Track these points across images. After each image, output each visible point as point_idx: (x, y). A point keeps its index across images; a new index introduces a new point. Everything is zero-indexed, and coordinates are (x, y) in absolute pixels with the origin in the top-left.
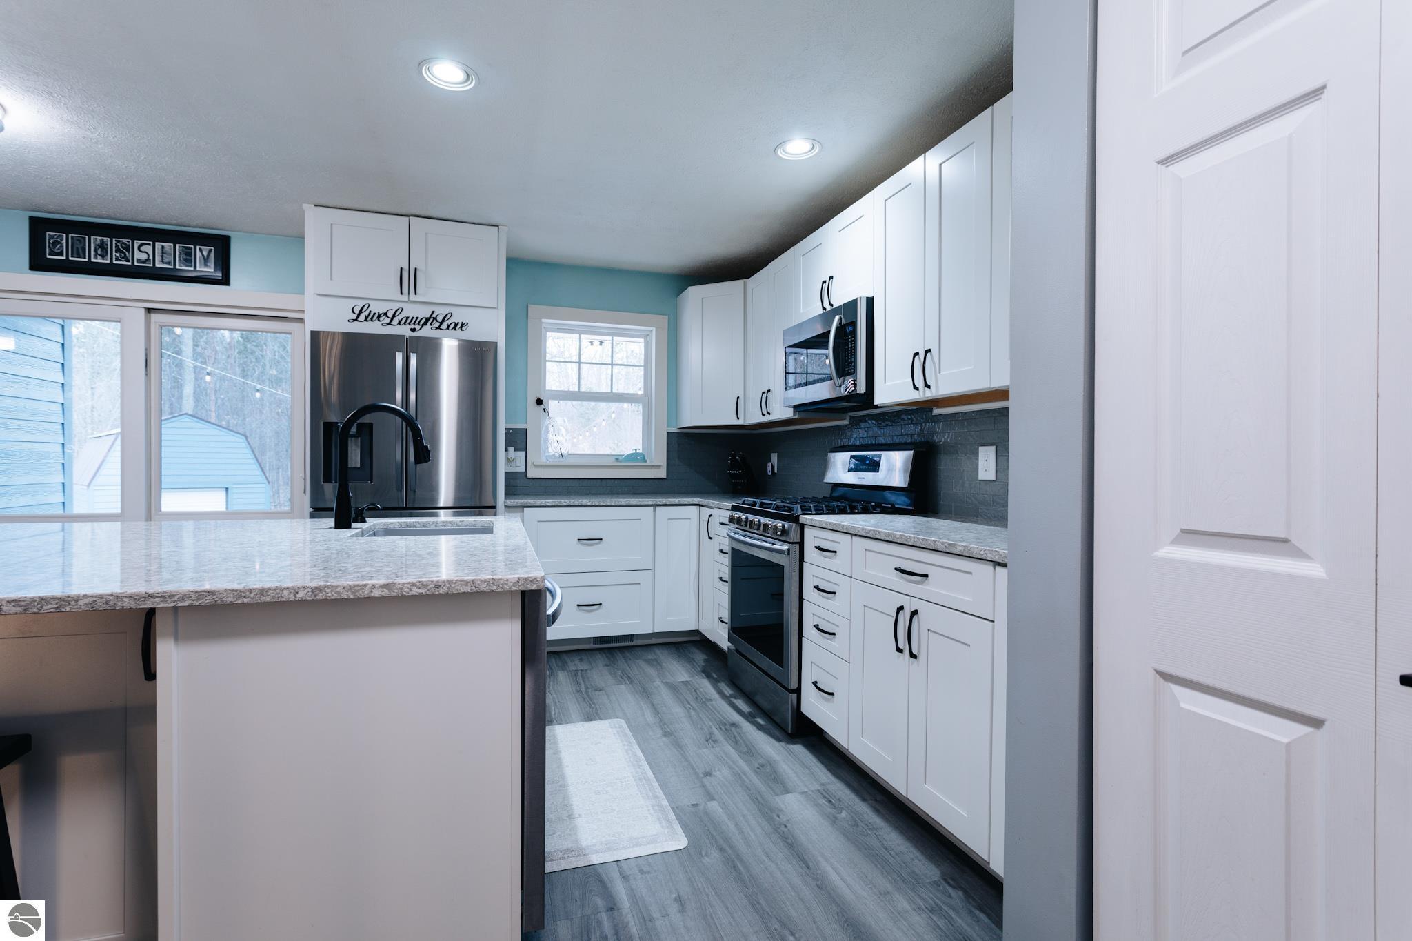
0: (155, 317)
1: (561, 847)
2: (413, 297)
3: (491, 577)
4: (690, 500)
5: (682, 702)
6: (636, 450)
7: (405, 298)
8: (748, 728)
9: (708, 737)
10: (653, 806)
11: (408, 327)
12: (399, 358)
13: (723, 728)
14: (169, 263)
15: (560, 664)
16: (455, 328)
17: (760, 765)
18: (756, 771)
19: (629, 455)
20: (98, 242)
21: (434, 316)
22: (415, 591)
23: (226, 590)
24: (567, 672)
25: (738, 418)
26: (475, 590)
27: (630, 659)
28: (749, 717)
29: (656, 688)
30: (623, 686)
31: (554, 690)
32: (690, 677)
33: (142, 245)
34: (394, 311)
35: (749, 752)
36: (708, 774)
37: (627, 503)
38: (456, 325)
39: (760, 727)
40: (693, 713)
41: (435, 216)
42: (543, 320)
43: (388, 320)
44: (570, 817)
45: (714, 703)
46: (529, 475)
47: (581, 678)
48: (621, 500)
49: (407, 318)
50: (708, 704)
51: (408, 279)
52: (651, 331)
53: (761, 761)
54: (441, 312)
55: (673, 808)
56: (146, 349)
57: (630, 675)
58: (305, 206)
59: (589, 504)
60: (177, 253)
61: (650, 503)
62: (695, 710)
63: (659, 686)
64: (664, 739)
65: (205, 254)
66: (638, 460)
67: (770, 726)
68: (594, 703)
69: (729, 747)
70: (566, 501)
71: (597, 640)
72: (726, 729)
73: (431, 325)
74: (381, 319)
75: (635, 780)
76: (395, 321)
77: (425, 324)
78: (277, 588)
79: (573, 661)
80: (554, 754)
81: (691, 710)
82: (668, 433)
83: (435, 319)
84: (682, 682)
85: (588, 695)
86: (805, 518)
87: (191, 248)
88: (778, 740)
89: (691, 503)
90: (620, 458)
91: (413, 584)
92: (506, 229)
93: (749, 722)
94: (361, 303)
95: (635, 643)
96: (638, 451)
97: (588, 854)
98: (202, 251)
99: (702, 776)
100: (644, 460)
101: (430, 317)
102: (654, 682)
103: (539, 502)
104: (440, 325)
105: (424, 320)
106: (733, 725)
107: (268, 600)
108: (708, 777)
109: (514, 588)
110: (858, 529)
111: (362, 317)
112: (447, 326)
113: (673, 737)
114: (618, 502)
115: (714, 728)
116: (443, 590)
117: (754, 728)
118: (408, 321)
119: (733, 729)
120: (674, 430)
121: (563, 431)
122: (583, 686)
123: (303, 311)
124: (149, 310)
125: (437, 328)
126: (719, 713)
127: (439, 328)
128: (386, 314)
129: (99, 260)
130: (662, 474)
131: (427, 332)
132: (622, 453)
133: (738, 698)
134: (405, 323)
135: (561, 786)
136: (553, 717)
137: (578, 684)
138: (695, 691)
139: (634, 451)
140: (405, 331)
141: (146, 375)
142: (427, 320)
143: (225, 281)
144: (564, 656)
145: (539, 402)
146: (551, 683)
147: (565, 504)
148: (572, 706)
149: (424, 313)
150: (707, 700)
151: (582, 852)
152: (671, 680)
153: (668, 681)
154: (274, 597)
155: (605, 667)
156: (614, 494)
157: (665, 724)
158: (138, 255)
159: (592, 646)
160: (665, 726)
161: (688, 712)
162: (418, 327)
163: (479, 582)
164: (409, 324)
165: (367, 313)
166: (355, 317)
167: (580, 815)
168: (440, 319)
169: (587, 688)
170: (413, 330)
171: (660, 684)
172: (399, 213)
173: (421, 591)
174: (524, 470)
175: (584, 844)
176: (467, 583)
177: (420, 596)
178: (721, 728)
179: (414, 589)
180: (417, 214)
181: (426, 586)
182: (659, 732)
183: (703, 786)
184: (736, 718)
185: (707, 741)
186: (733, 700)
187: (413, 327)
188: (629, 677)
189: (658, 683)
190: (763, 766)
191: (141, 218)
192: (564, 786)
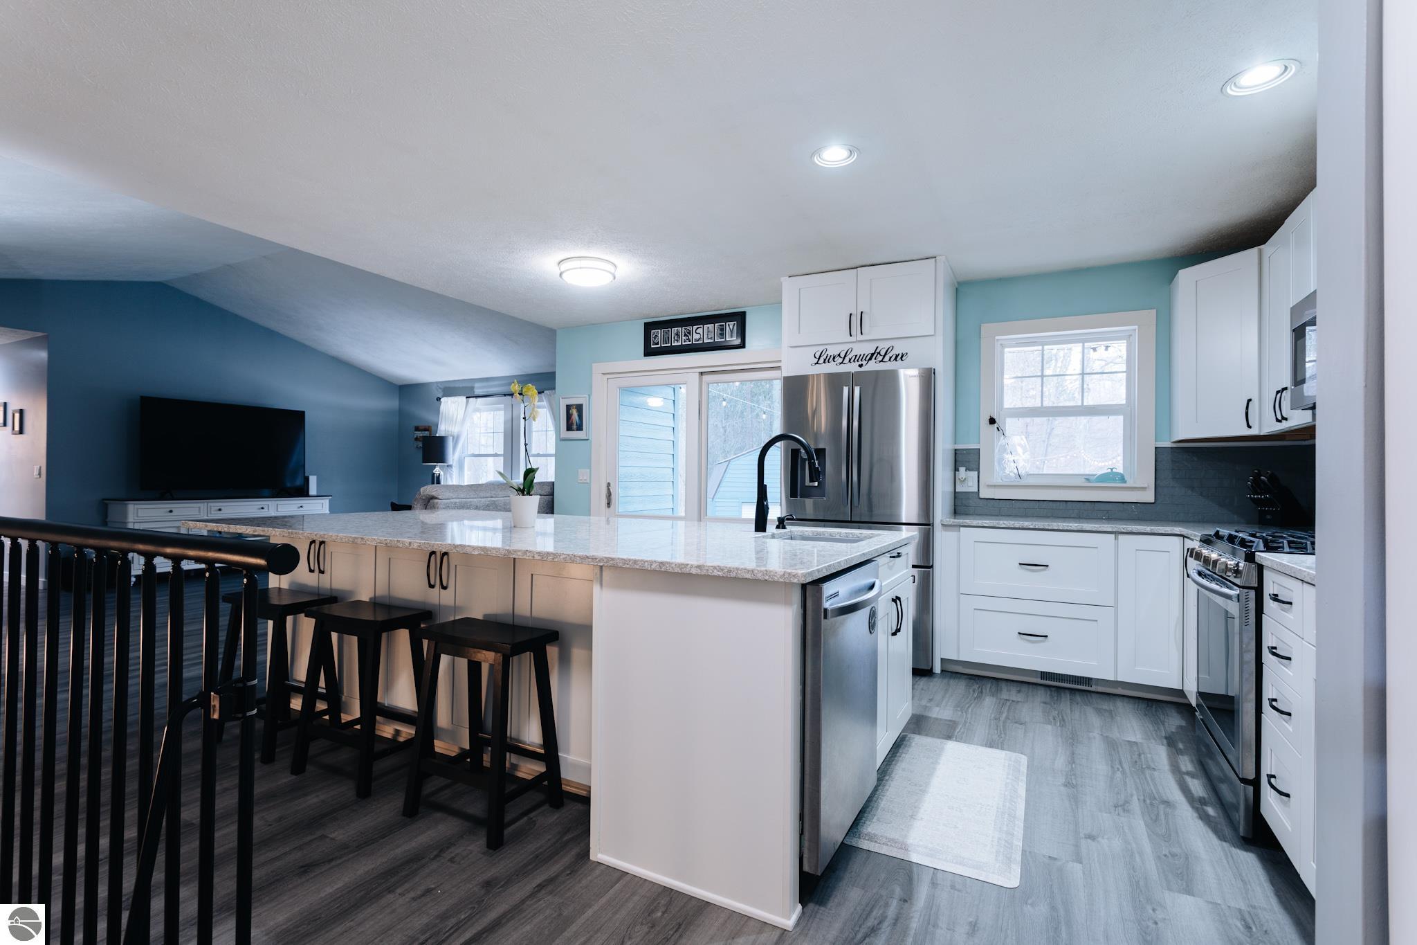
0: (705, 378)
1: (888, 835)
2: (860, 337)
3: (765, 569)
4: (1168, 529)
5: (1112, 761)
6: (1112, 469)
7: (853, 339)
8: (1186, 815)
9: (1120, 803)
10: (999, 839)
11: (857, 364)
12: (846, 390)
13: (1148, 802)
14: (711, 338)
15: (993, 690)
16: (896, 359)
17: (1170, 853)
18: (1159, 857)
19: (1104, 478)
20: (676, 332)
21: (878, 351)
22: (716, 573)
23: (618, 559)
24: (997, 699)
25: (1249, 426)
26: (754, 577)
27: (1077, 704)
28: (1197, 804)
29: (1089, 738)
30: (1049, 727)
31: (972, 711)
32: (1142, 739)
33: (698, 328)
34: (845, 352)
35: (1164, 832)
36: (1091, 837)
37: (1079, 528)
38: (897, 357)
39: (1205, 817)
40: (1119, 774)
41: (878, 263)
42: (997, 338)
43: (841, 360)
44: (912, 817)
45: (1156, 773)
46: (982, 496)
47: (1007, 708)
48: (1071, 524)
49: (856, 356)
50: (1147, 772)
51: (857, 322)
52: (1135, 330)
53: (1176, 850)
54: (883, 346)
55: (1024, 851)
56: (699, 401)
57: (1065, 717)
58: (782, 279)
59: (1031, 527)
60: (716, 330)
61: (1110, 530)
62: (1124, 773)
63: (1095, 738)
64: (1062, 788)
65: (731, 327)
66: (1114, 480)
67: (1222, 821)
68: (1005, 734)
69: (1142, 823)
70: (1005, 522)
71: (1044, 675)
72: (1151, 804)
73: (875, 359)
74: (835, 360)
75: (998, 811)
76: (847, 360)
77: (870, 359)
78: (642, 561)
79: (1009, 691)
80: (932, 763)
81: (1119, 772)
82: (1156, 448)
83: (879, 353)
84: (1129, 741)
85: (1004, 726)
86: (1264, 557)
87: (723, 325)
88: (1222, 838)
89: (1170, 532)
90: (1091, 478)
91: (715, 568)
92: (943, 258)
93: (1193, 807)
94: (821, 349)
95: (1093, 688)
96: (1114, 470)
97: (909, 851)
98: (731, 326)
99: (1083, 836)
100: (1123, 479)
101: (875, 353)
102: (1090, 732)
103: (975, 523)
104: (883, 358)
105: (870, 355)
106: (1167, 803)
107: (637, 567)
108: (1089, 841)
109: (781, 580)
110: (1305, 574)
111: (821, 360)
112: (889, 358)
113: (1075, 790)
114: (1068, 526)
115: (1135, 798)
116: (733, 575)
117: (1195, 815)
118: (856, 359)
119: (1162, 807)
120: (1167, 444)
121: (1020, 450)
122: (1004, 715)
123: (780, 361)
124: (701, 373)
125: (880, 361)
126: (1155, 785)
127: (882, 361)
128: (839, 355)
129: (676, 344)
130: (1149, 497)
131: (872, 366)
132: (1094, 473)
133: (1197, 778)
134: (854, 361)
135: (920, 790)
136: (956, 734)
137: (1001, 713)
138: (1140, 755)
139: (1109, 470)
140: (853, 368)
141: (699, 419)
142: (873, 355)
143: (742, 346)
144: (1003, 685)
145: (992, 421)
146: (973, 705)
147: (1004, 526)
148: (981, 729)
149: (869, 349)
150: (1149, 767)
151: (905, 847)
152: (1115, 734)
153: (1111, 736)
154: (640, 566)
155: (1042, 705)
156: (1082, 518)
157: (1075, 775)
158: (696, 336)
159: (1039, 681)
160: (1073, 777)
161: (1114, 773)
162: (864, 363)
163: (756, 572)
164: (858, 361)
165: (825, 357)
166: (816, 361)
167: (922, 818)
168: (883, 353)
169: (1007, 718)
170: (861, 366)
171: (1097, 736)
172: (850, 267)
173: (719, 573)
174: (977, 490)
175: (910, 841)
176: (749, 571)
177: (719, 577)
178: (1144, 801)
179: (715, 571)
180: (863, 264)
181: (722, 570)
182: (1062, 780)
183: (1077, 846)
184: (1176, 795)
185: (1116, 807)
186: (1188, 779)
187: (860, 363)
188: (1064, 720)
189: (1096, 734)
190: (1173, 855)
191: (696, 310)
192: (924, 791)
